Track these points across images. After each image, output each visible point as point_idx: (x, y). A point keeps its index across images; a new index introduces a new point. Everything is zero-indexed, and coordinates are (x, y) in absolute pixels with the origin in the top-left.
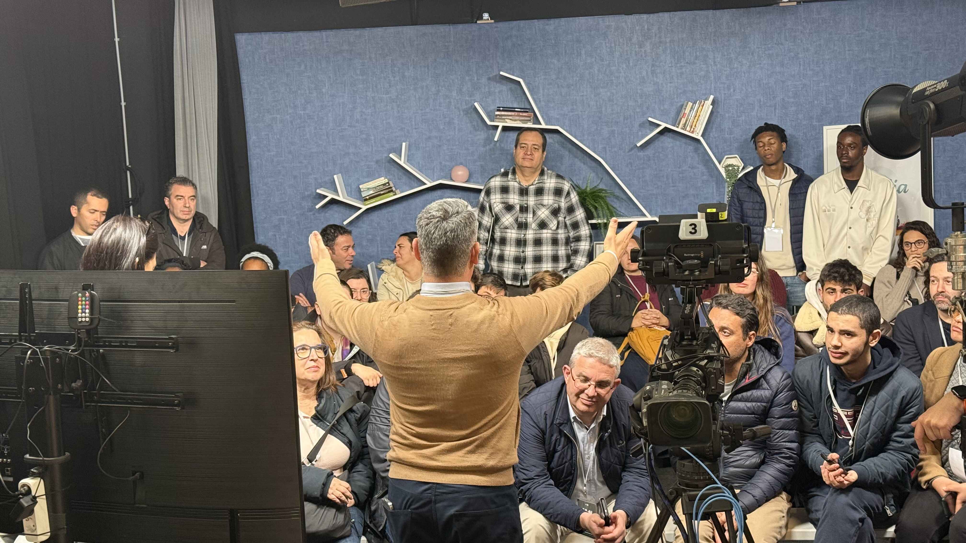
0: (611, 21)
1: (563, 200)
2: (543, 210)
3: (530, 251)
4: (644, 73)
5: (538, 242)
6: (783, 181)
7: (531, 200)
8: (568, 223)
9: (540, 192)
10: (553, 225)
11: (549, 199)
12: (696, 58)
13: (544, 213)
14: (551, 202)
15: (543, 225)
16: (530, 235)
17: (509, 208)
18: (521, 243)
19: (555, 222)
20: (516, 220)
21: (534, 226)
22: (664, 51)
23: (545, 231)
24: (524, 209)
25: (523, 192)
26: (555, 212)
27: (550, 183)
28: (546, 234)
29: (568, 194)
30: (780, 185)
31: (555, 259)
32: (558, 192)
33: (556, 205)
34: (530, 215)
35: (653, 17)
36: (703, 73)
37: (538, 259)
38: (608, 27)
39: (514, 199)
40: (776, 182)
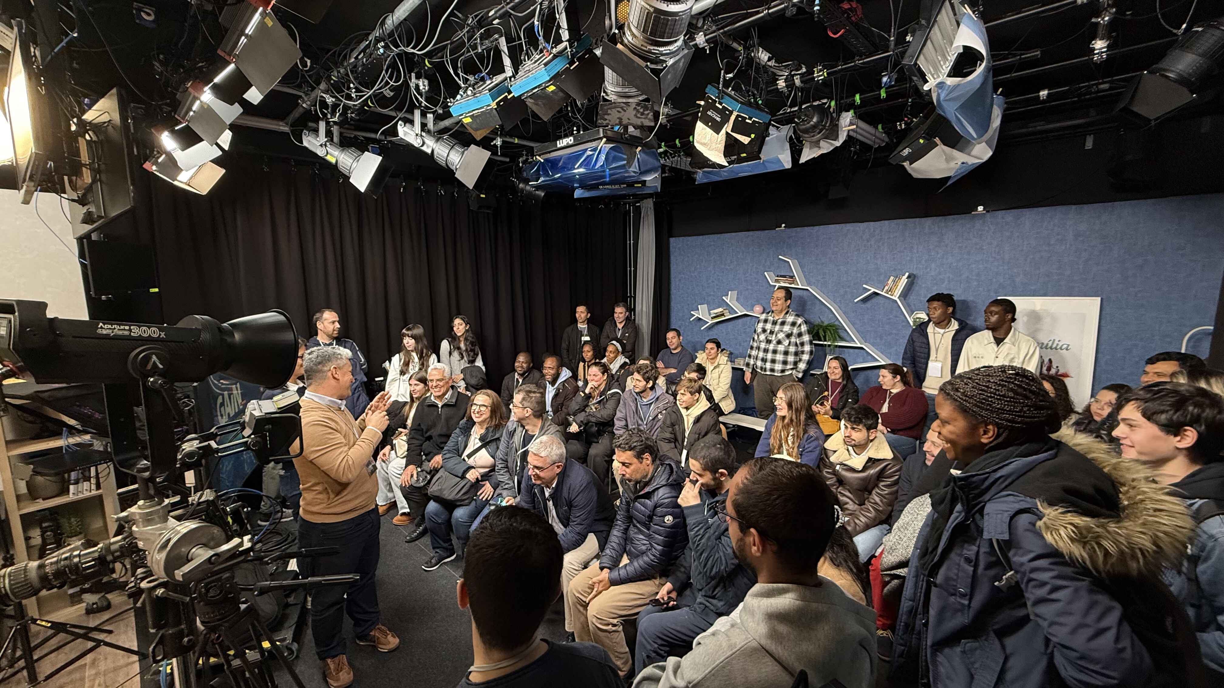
0: (850, 227)
1: (795, 328)
2: (781, 333)
3: (770, 356)
4: (869, 258)
5: (775, 352)
6: (947, 330)
7: (777, 328)
8: (798, 342)
9: (783, 323)
10: (786, 343)
11: (787, 328)
12: (905, 248)
13: (781, 336)
14: (787, 330)
15: (779, 342)
16: (771, 347)
17: (764, 331)
18: (766, 351)
19: (787, 341)
20: (766, 338)
21: (774, 342)
22: (883, 244)
23: (780, 346)
24: (772, 332)
25: (774, 323)
26: (789, 336)
27: (790, 319)
28: (781, 348)
29: (800, 325)
30: (944, 333)
31: (785, 363)
32: (793, 324)
33: (790, 332)
34: (774, 336)
35: (878, 224)
36: (908, 258)
37: (773, 361)
38: (849, 230)
39: (769, 326)
40: (942, 331)
